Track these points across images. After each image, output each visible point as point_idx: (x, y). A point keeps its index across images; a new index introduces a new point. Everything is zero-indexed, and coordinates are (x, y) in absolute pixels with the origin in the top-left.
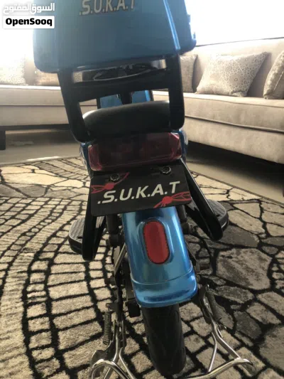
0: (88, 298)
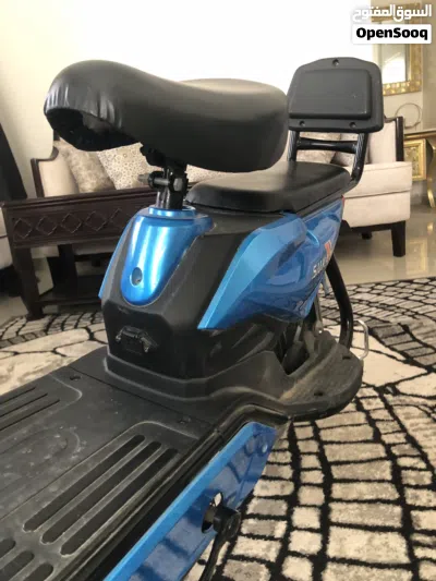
0: (334, 517)
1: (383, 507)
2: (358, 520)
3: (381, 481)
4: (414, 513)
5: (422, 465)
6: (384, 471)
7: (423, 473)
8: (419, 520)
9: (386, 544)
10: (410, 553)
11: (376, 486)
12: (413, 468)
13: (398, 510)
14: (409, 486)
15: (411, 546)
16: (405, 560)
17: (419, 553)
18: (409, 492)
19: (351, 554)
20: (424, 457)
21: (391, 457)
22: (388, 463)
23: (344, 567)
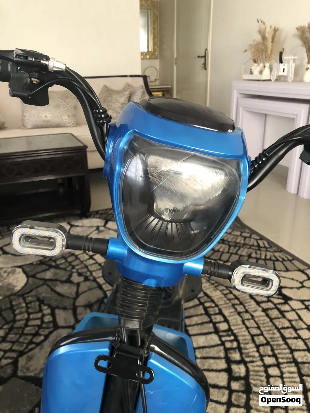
1: (206, 325)
2: (199, 332)
3: (202, 315)
4: (217, 325)
5: (213, 305)
6: (201, 310)
7: (215, 308)
8: (219, 327)
9: (212, 339)
10: (220, 340)
11: (200, 317)
12: (211, 307)
13: (211, 325)
14: (212, 315)
15: (220, 337)
16: (219, 342)
17: (223, 339)
18: (213, 317)
19: (202, 345)
20: (213, 301)
21: (201, 304)
22: (201, 307)
23: (201, 350)
